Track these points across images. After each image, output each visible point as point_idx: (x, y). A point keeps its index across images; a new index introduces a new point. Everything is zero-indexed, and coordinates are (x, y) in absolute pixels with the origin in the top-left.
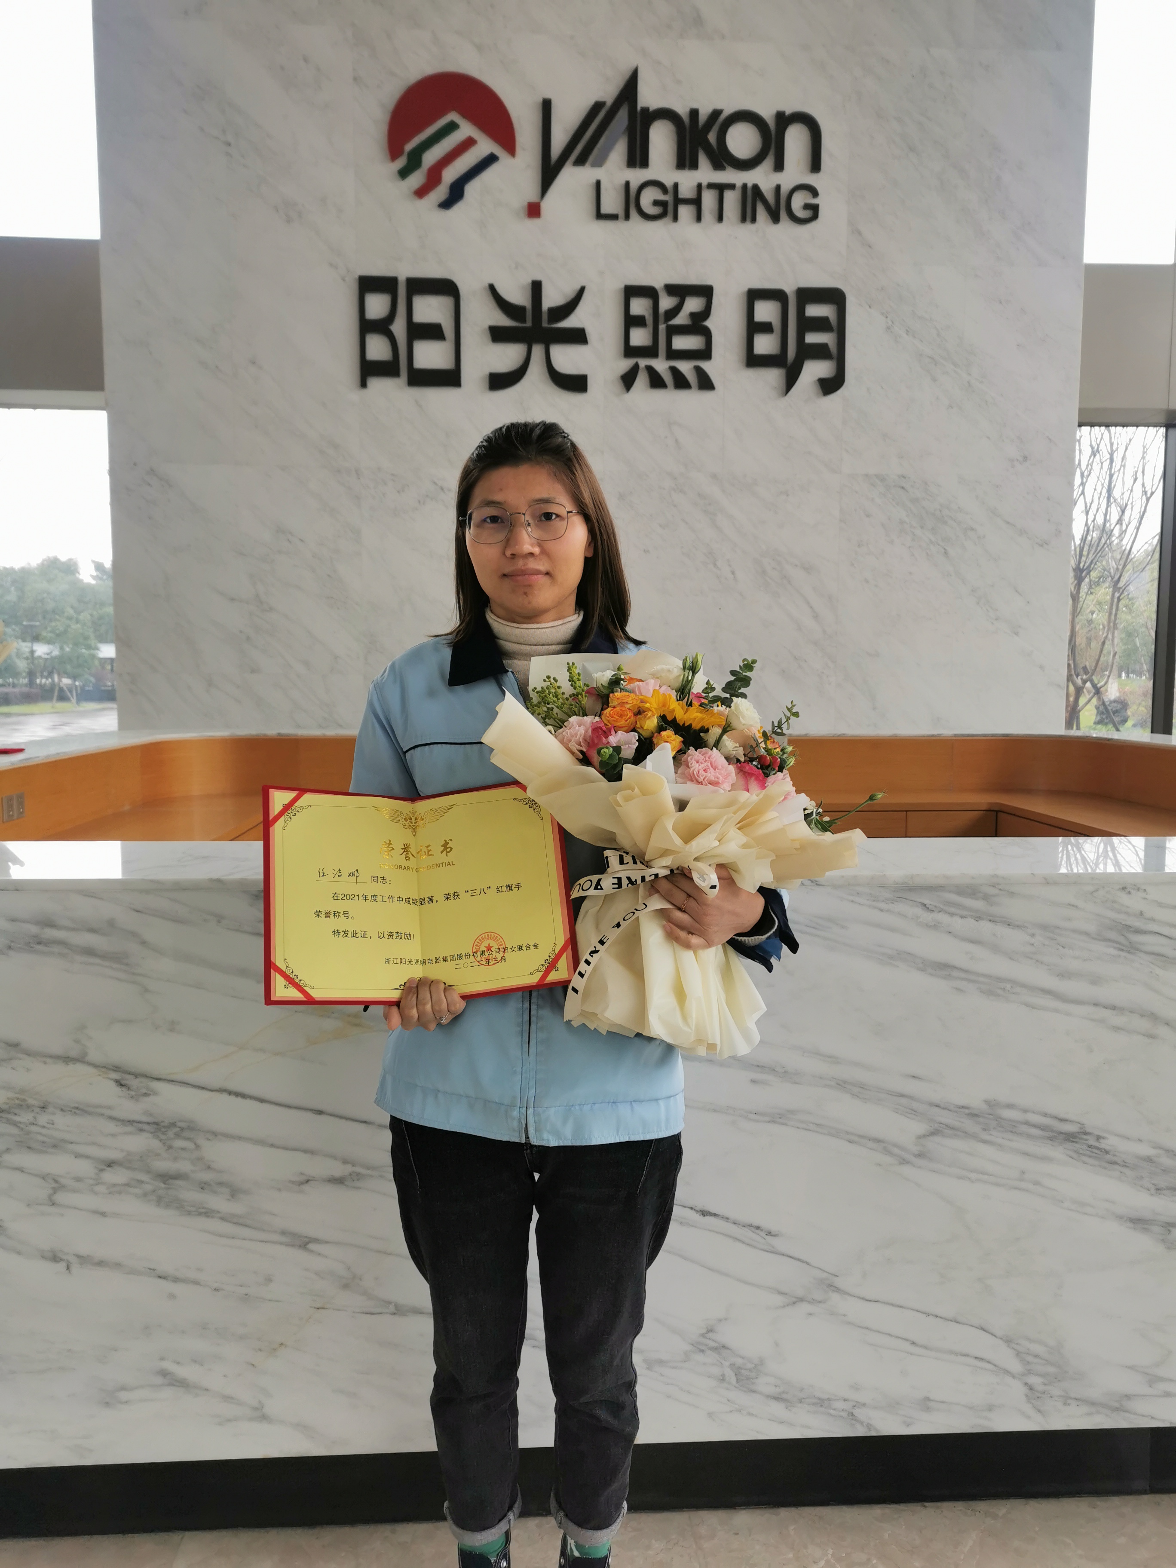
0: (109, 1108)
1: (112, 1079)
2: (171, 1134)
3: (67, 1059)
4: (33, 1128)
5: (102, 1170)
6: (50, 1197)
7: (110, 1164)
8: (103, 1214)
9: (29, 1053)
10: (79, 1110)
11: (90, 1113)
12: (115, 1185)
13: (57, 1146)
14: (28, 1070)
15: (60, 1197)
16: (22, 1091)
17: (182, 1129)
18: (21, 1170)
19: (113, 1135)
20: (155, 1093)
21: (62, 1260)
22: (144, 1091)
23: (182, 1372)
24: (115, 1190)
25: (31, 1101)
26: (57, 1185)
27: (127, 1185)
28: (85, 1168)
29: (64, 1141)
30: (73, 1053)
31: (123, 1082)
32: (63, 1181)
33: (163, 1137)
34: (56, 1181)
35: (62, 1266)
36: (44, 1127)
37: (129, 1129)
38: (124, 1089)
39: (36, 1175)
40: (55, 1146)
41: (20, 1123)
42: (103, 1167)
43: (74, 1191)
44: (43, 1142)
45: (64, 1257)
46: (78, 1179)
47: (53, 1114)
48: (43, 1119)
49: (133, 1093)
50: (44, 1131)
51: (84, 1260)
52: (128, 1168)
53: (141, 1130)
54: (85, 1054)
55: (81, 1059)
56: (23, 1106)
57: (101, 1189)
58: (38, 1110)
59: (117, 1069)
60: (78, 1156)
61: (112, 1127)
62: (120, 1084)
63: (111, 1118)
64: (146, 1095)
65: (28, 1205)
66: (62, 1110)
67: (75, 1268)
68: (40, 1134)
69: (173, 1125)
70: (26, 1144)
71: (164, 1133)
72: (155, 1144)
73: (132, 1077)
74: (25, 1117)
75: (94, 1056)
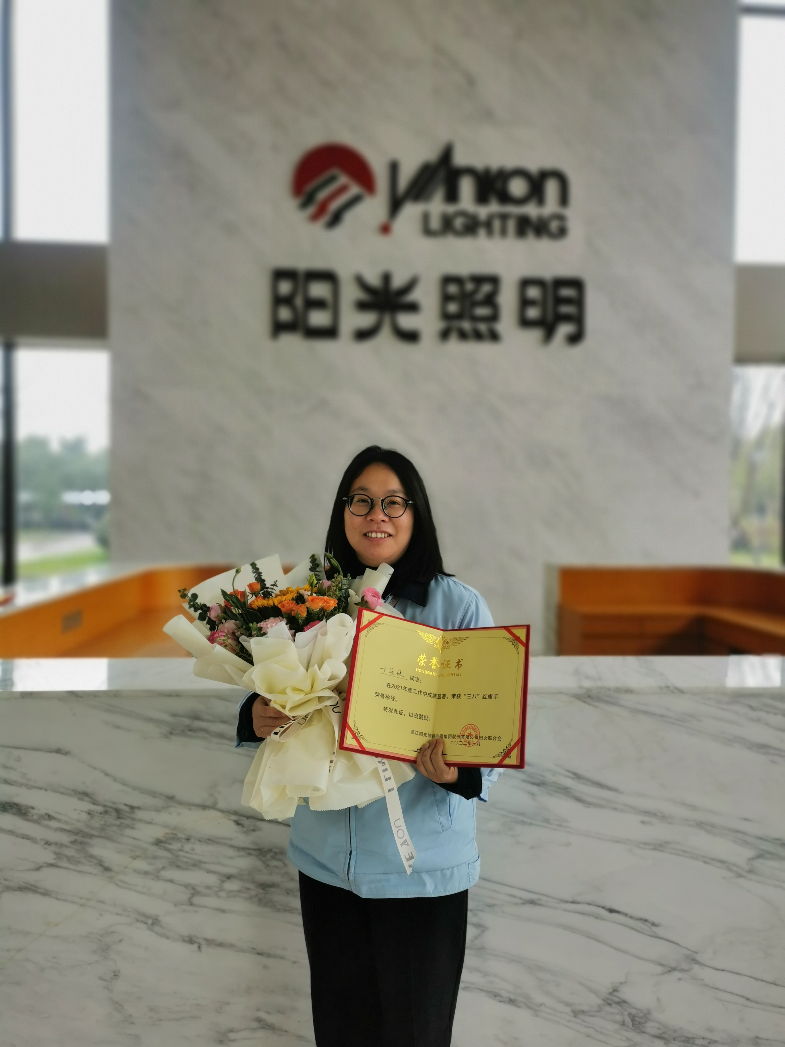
0: (230, 839)
1: (232, 820)
2: (268, 856)
3: (204, 807)
4: (181, 853)
5: (223, 881)
6: (190, 899)
7: (229, 877)
8: (223, 911)
9: (181, 803)
10: (211, 841)
11: (218, 843)
12: (231, 891)
13: (196, 865)
14: (179, 814)
15: (196, 900)
16: (175, 828)
17: (276, 853)
18: (171, 881)
19: (232, 858)
20: (259, 829)
21: (195, 942)
22: (252, 828)
23: (270, 1019)
24: (232, 895)
25: (180, 835)
26: (194, 891)
27: (239, 891)
28: (212, 880)
29: (200, 862)
30: (208, 803)
31: (240, 822)
32: (199, 889)
33: (263, 859)
34: (193, 889)
35: (195, 947)
36: (187, 852)
37: (242, 853)
38: (240, 827)
39: (181, 885)
40: (194, 865)
41: (172, 849)
42: (224, 879)
43: (205, 895)
44: (187, 863)
45: (197, 940)
46: (208, 888)
47: (194, 843)
48: (187, 847)
49: (245, 829)
50: (188, 855)
51: (211, 942)
52: (240, 880)
53: (250, 854)
54: (216, 803)
55: (213, 807)
56: (175, 838)
57: (223, 894)
58: (183, 841)
59: (236, 813)
60: (209, 872)
61: (231, 852)
62: (238, 823)
63: (231, 846)
64: (254, 830)
65: (175, 905)
66: (200, 841)
67: (204, 948)
68: (185, 857)
69: (270, 850)
70: (176, 864)
71: (264, 856)
72: (259, 864)
73: (244, 819)
74: (175, 846)
75: (222, 805)
